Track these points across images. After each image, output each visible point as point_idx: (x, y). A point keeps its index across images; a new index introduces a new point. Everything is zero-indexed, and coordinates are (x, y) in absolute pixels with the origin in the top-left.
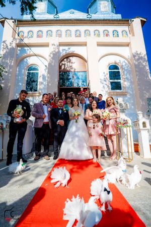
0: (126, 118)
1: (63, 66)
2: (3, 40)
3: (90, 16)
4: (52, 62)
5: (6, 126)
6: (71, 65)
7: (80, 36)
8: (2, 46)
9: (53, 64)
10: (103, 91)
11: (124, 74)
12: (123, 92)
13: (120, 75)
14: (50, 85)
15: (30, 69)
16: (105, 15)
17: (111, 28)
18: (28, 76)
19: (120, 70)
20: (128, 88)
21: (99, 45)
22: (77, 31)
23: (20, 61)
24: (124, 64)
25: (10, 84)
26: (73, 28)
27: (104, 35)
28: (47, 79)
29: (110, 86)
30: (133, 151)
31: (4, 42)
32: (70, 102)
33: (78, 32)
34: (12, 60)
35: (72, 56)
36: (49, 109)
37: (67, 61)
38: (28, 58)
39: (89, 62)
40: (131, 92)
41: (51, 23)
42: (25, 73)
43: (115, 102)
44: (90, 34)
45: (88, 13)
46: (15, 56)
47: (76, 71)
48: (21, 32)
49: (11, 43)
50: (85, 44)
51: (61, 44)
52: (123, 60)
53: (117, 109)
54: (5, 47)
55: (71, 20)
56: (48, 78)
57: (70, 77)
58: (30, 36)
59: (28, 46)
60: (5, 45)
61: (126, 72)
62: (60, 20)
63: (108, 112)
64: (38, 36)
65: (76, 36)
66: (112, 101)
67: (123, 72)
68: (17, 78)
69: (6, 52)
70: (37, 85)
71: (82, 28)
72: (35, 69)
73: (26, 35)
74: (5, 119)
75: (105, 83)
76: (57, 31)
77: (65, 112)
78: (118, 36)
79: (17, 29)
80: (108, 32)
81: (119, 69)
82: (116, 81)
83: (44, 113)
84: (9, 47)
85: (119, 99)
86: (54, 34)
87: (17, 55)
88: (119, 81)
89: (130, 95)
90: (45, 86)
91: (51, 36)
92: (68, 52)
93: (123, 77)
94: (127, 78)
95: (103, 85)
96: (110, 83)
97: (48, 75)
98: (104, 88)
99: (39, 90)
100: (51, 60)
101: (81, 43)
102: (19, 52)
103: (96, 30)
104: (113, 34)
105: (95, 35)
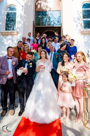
1: (39, 5)
6: (46, 4)
10: (76, 29)
29: (83, 24)
47: (51, 10)
70: (15, 24)
75: (78, 21)
95: (77, 23)
96: (83, 22)
97: (25, 15)
98: (77, 26)
99: (17, 28)
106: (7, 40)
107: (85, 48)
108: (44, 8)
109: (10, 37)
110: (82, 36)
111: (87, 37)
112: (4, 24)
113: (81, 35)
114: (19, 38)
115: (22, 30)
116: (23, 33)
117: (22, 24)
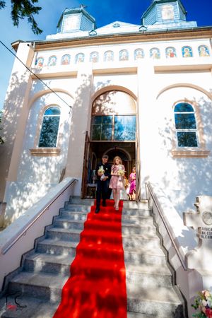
2: (13, 72)
3: (144, 29)
4: (79, 102)
6: (110, 106)
7: (127, 58)
8: (11, 81)
9: (80, 105)
10: (162, 149)
11: (202, 121)
12: (199, 152)
14: (73, 139)
15: (48, 112)
16: (170, 25)
17: (178, 44)
19: (195, 113)
20: (210, 145)
21: (159, 71)
22: (122, 51)
23: (34, 100)
24: (202, 103)
26: (116, 48)
27: (167, 54)
28: (70, 129)
29: (176, 140)
31: (14, 74)
33: (124, 53)
34: (22, 101)
37: (105, 99)
38: (44, 97)
41: (82, 43)
44: (143, 56)
45: (141, 23)
46: (27, 94)
47: (119, 114)
48: (39, 58)
49: (22, 76)
50: (133, 71)
51: (96, 73)
55: (113, 36)
56: (72, 128)
58: (51, 63)
60: (15, 78)
61: (205, 118)
62: (96, 38)
65: (121, 60)
67: (201, 117)
68: (27, 126)
69: (16, 88)
70: (55, 137)
71: (131, 47)
72: (55, 112)
73: (46, 62)
75: (167, 135)
76: (92, 53)
79: (35, 55)
80: (174, 51)
81: (193, 111)
82: (186, 130)
84: (20, 81)
86: (87, 57)
87: (31, 91)
88: (192, 130)
91: (82, 61)
92: (106, 86)
93: (201, 126)
94: (207, 128)
95: (163, 138)
96: (176, 135)
98: (165, 144)
99: (58, 145)
100: (79, 98)
101: (128, 70)
102: (33, 88)
103: (154, 48)
104: (183, 54)
105: (151, 55)
106: (39, 165)
107: (180, 184)
108: (105, 113)
109: (44, 159)
110: (175, 162)
111: (184, 165)
112: (37, 138)
113: (172, 160)
115: (65, 149)
116: (67, 154)
117: (65, 138)
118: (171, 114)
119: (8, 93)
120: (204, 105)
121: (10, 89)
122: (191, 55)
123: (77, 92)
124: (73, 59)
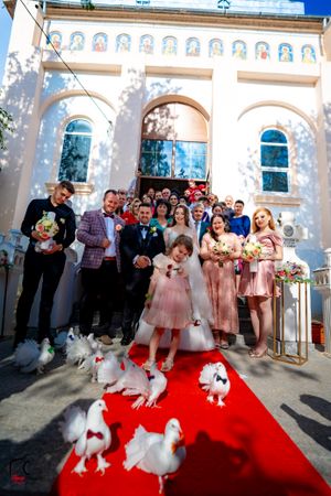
0: (299, 262)
2: (10, 51)
3: (226, 4)
4: (125, 114)
5: (15, 259)
7: (197, 53)
8: (7, 67)
9: (126, 119)
11: (297, 154)
12: (290, 199)
13: (287, 157)
14: (117, 168)
15: (72, 126)
16: (264, 4)
17: (275, 38)
18: (66, 144)
19: (288, 145)
20: (305, 189)
21: (244, 78)
22: (191, 39)
23: (49, 106)
24: (299, 130)
25: (21, 161)
26: (182, 33)
27: (256, 53)
28: (110, 152)
29: (261, 181)
30: (310, 340)
31: (12, 55)
32: (164, 214)
33: (194, 44)
34: (30, 103)
35: (174, 102)
36: (119, 227)
37: (161, 112)
38: (65, 100)
39: (215, 119)
40: (310, 200)
41: (128, 17)
42: (59, 136)
43: (276, 222)
44: (222, 51)
46: (37, 92)
49: (28, 61)
50: (208, 76)
51: (149, 72)
52: (300, 119)
53: (278, 238)
54: (14, 69)
55: (177, 11)
56: (114, 150)
57: (163, 153)
59: (71, 70)
60: (14, 62)
61: (301, 150)
62: (151, 10)
63: (258, 244)
64: (97, 48)
65: (188, 54)
66: (267, 218)
67: (296, 149)
68: (39, 146)
69: (17, 80)
70: (85, 166)
71: (204, 34)
72: (83, 128)
73: (65, 41)
74: (14, 243)
75: (249, 173)
76: (144, 37)
77: (155, 235)
78: (291, 60)
79: (46, 25)
80: (267, 48)
81: (285, 142)
82: (276, 169)
83: (106, 235)
84: (25, 69)
85: (283, 214)
86: (135, 44)
87: (43, 90)
88: (283, 170)
89: (308, 206)
90: (105, 169)
91: (128, 49)
92: (164, 90)
93: (295, 161)
94: (304, 166)
95: (245, 177)
96: (261, 174)
97: (115, 145)
98: (246, 185)
99: (91, 178)
100: (124, 108)
101: (198, 72)
102: (47, 83)
103: (238, 41)
104: (280, 54)
105: (234, 52)
112: (57, 165)
114: (93, 203)
118: (257, 145)
119: (4, 87)
120: (302, 132)
121: (7, 82)
122: (291, 58)
123: (121, 98)
124: (112, 42)
